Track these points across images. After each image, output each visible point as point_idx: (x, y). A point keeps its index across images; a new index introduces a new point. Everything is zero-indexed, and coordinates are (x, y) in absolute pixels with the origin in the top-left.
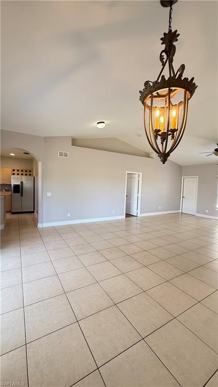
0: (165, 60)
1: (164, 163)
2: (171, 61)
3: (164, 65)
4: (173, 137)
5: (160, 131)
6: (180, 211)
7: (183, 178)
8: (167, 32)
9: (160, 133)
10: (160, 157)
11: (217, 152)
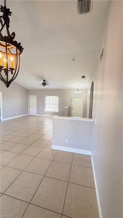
0: (3, 24)
1: (8, 87)
2: (8, 27)
3: (3, 26)
4: (12, 73)
5: (3, 67)
6: (29, 114)
7: (29, 96)
8: (3, 6)
9: (3, 68)
10: (4, 83)
11: (44, 84)
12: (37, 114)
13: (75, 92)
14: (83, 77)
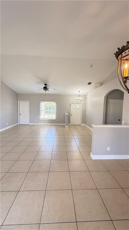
6: (19, 124)
7: (19, 101)
11: (45, 88)
12: (30, 123)
13: (77, 98)
14: (89, 83)
